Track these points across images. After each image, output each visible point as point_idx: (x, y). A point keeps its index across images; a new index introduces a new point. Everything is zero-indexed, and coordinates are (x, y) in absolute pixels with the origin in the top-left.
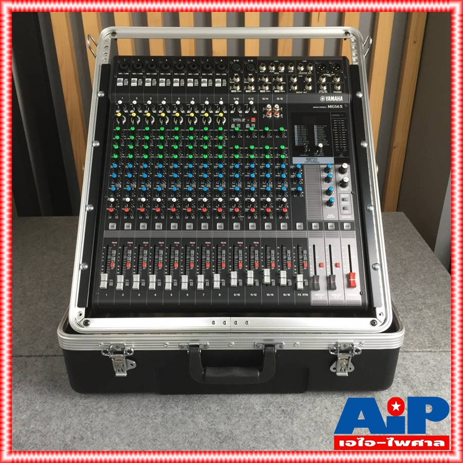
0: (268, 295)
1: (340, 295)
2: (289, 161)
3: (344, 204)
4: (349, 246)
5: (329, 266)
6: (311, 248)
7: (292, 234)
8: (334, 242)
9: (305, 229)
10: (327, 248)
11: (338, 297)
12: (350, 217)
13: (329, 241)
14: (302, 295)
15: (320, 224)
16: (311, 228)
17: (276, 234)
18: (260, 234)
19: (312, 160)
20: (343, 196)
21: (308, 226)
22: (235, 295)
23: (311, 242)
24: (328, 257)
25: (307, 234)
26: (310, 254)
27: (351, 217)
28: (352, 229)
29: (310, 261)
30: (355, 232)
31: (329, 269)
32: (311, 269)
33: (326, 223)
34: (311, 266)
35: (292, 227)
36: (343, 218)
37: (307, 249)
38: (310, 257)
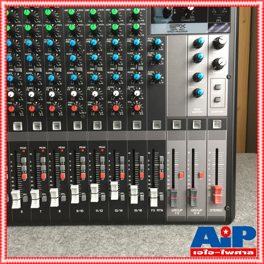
0: (116, 211)
1: (201, 210)
2: (147, 30)
3: (215, 94)
4: (217, 150)
5: (190, 176)
6: (169, 153)
7: (147, 136)
8: (199, 145)
9: (163, 129)
10: (190, 153)
11: (198, 213)
12: (222, 112)
13: (193, 144)
14: (156, 210)
15: (183, 121)
16: (171, 128)
17: (127, 136)
18: (108, 136)
19: (178, 28)
20: (215, 82)
21: (167, 125)
22: (77, 211)
23: (170, 145)
24: (190, 165)
25: (165, 135)
26: (168, 160)
27: (224, 112)
28: (223, 128)
29: (168, 169)
30: (226, 131)
31: (190, 180)
32: (168, 180)
33: (191, 120)
34: (168, 176)
35: (147, 126)
36: (213, 113)
37: (164, 154)
38: (168, 165)
